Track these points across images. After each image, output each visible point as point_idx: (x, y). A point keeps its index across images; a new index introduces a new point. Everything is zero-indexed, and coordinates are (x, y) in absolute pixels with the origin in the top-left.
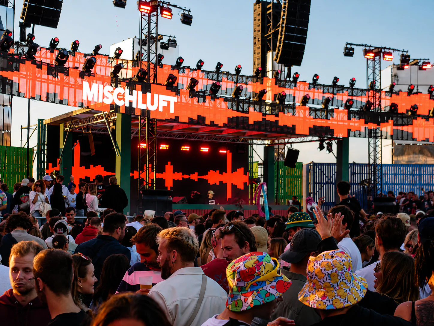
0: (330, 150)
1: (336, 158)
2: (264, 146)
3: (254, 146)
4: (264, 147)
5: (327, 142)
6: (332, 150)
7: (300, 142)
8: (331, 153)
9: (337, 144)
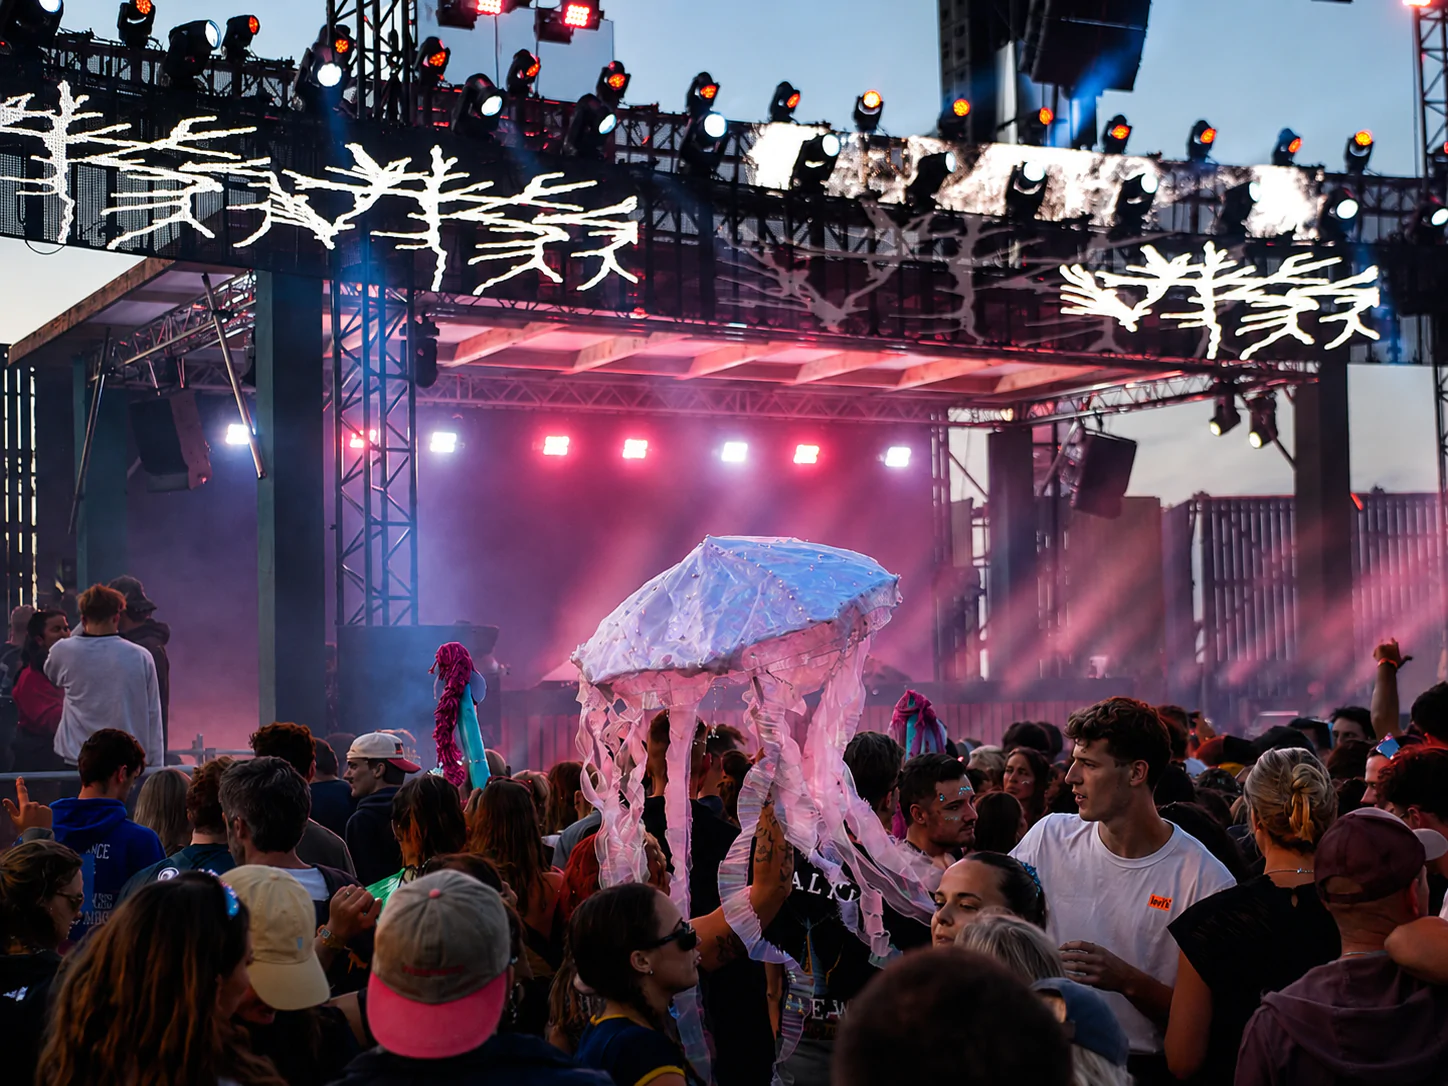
0: (1267, 430)
1: (1295, 463)
2: (990, 431)
3: (953, 433)
4: (990, 435)
5: (1252, 395)
6: (1276, 433)
7: (1138, 405)
8: (1272, 445)
9: (1294, 400)
